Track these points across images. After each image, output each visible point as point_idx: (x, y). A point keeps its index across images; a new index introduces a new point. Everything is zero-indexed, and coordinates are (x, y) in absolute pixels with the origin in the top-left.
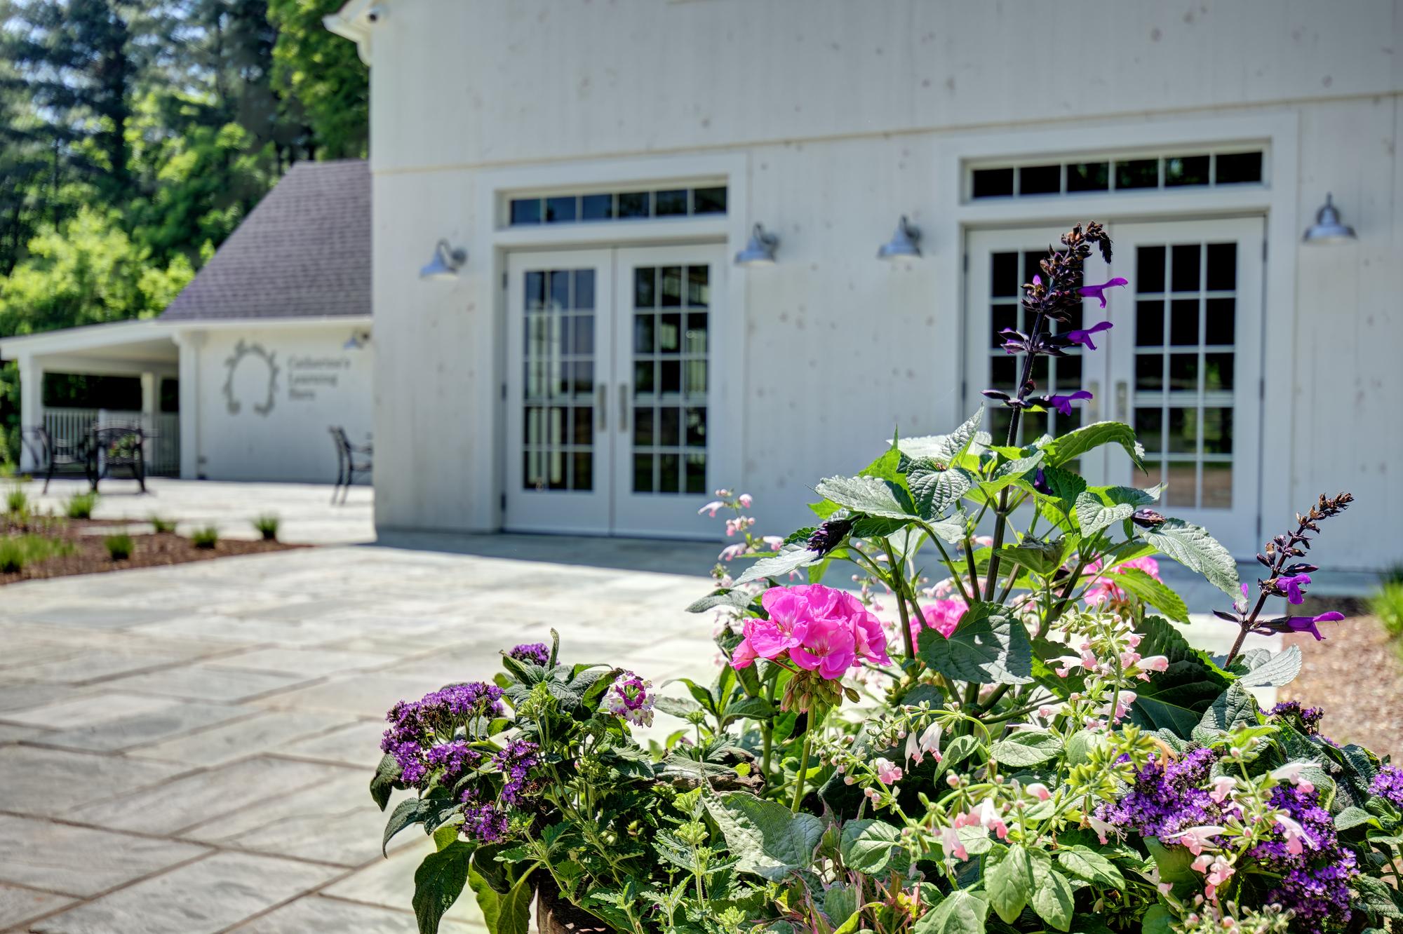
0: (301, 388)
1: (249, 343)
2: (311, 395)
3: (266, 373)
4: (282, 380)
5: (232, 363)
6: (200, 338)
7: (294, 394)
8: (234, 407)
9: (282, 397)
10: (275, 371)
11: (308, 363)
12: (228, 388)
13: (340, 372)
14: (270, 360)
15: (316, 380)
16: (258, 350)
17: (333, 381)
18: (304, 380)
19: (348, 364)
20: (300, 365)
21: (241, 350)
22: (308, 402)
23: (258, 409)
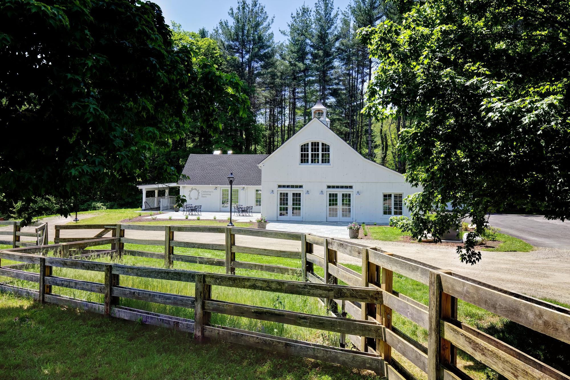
1: (194, 188)
2: (206, 197)
3: (197, 193)
4: (200, 194)
5: (190, 191)
6: (184, 187)
7: (202, 197)
8: (191, 199)
9: (200, 197)
10: (199, 193)
11: (206, 192)
12: (190, 196)
13: (211, 193)
14: (198, 191)
15: (207, 194)
16: (196, 189)
17: (210, 195)
18: (204, 195)
19: (213, 192)
20: (203, 192)
21: (192, 189)
22: (204, 198)
23: (195, 199)
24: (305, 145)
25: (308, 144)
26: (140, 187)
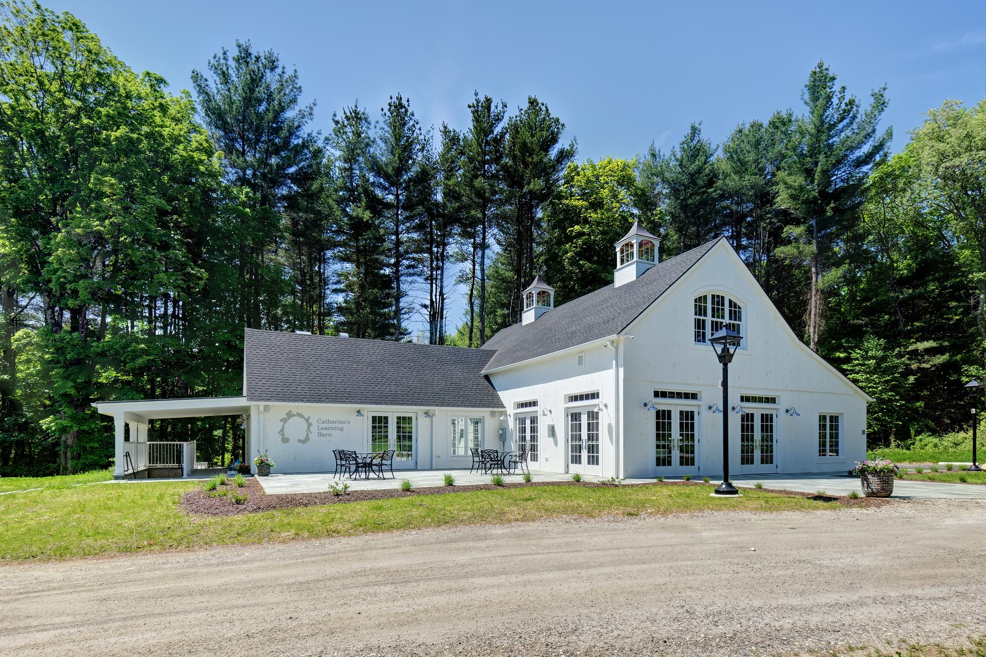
0: (324, 432)
1: (294, 412)
2: (330, 435)
3: (304, 425)
4: (314, 428)
5: (284, 421)
6: (266, 409)
7: (320, 434)
8: (285, 440)
9: (313, 436)
10: (310, 425)
11: (329, 422)
12: (282, 431)
13: (345, 426)
14: (307, 420)
15: (333, 429)
16: (300, 415)
17: (342, 429)
18: (326, 429)
19: (349, 422)
20: (323, 422)
21: (290, 415)
22: (328, 438)
23: (300, 441)
24: (700, 298)
25: (705, 297)
26: (103, 408)
